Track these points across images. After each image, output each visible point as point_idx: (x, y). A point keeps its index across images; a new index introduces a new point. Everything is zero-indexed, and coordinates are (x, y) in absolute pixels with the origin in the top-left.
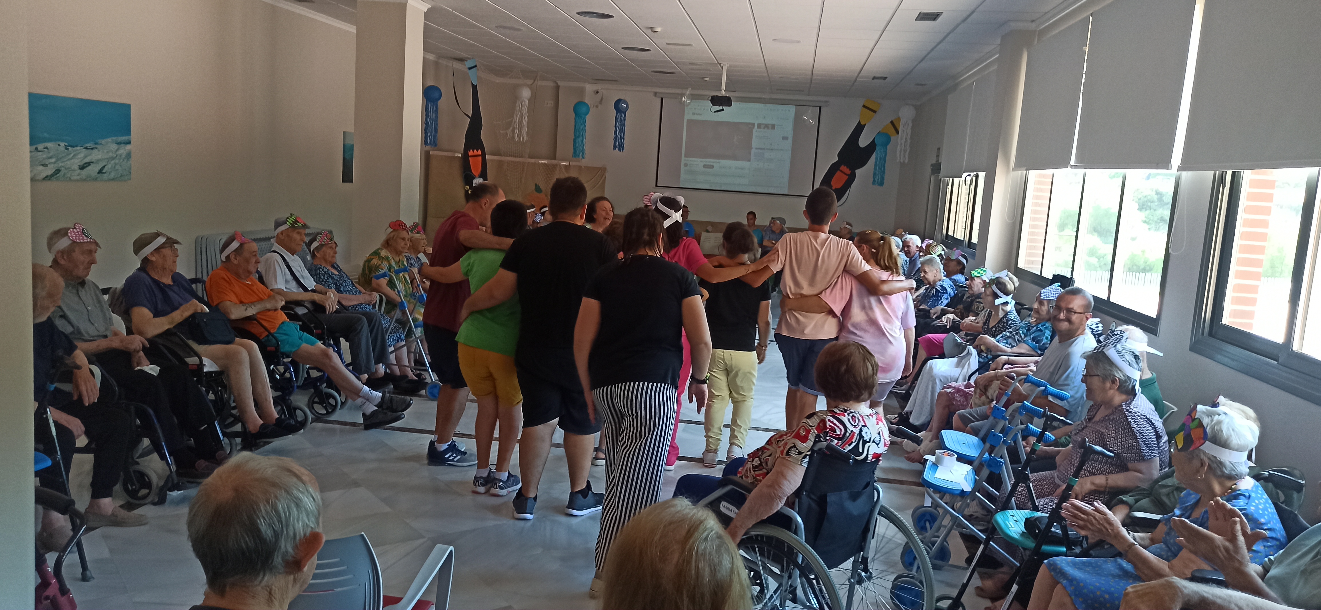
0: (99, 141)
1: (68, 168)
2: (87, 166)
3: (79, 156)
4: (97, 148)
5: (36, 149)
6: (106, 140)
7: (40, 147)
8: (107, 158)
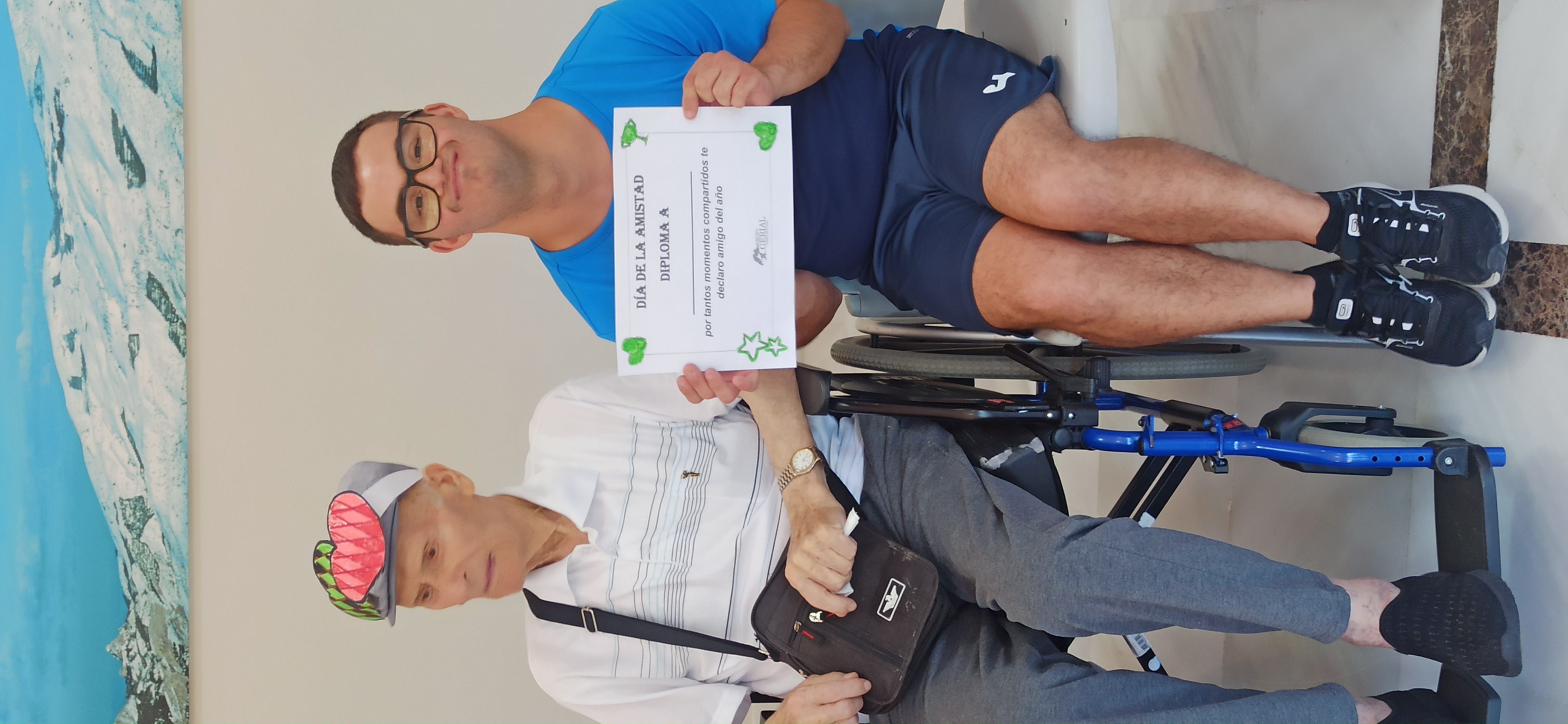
1: (141, 240)
2: (131, 146)
3: (94, 185)
4: (57, 93)
5: (76, 383)
6: (21, 41)
7: (68, 366)
8: (96, 38)
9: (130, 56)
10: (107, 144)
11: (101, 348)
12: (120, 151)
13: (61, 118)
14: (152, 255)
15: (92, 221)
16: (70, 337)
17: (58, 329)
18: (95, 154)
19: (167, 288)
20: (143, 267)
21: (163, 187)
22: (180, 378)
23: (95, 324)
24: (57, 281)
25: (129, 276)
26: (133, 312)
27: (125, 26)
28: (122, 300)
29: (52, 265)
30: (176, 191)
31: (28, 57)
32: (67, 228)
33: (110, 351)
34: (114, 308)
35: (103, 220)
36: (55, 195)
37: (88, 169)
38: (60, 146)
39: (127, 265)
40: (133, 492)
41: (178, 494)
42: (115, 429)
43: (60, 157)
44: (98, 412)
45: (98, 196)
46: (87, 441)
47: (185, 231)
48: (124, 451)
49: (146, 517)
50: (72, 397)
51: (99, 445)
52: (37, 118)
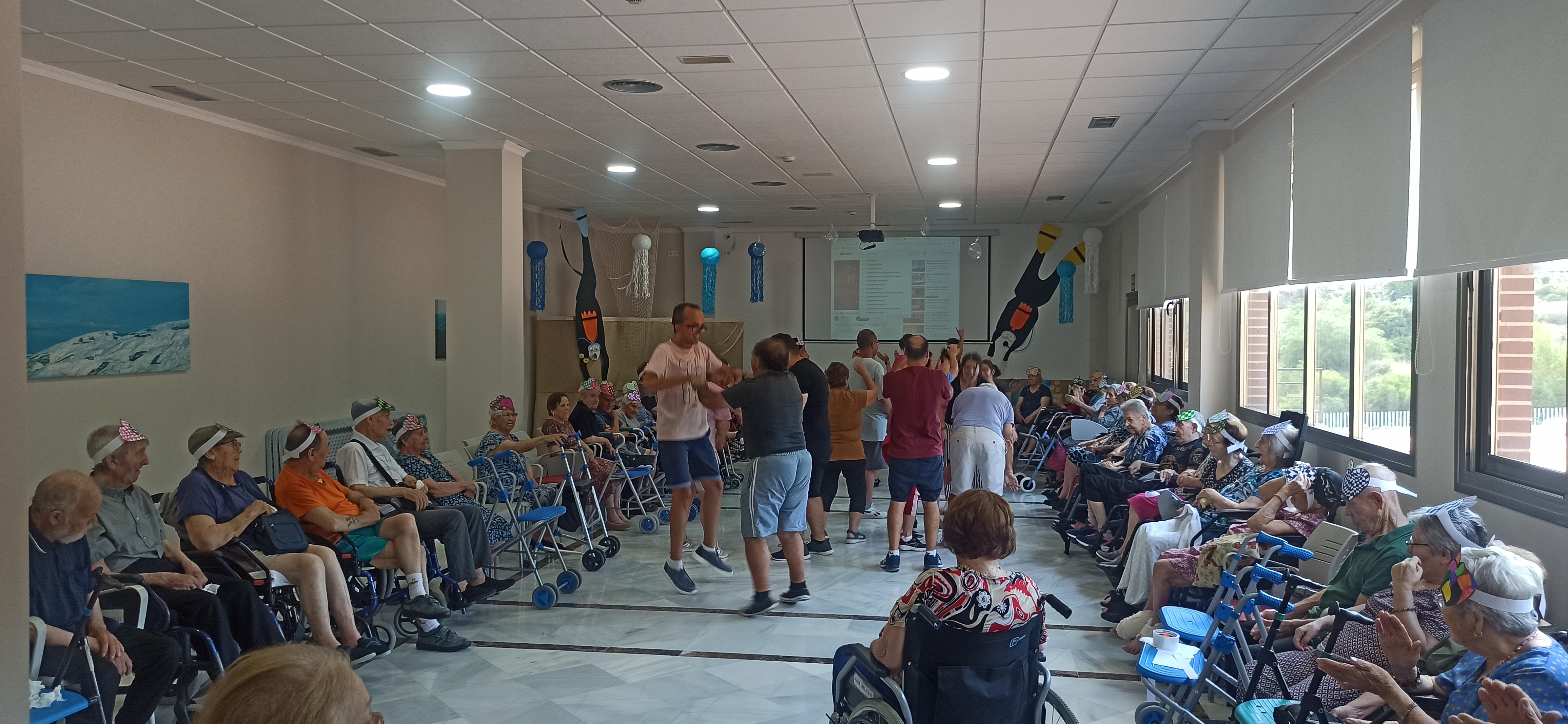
0: (153, 327)
1: (117, 360)
2: (139, 357)
3: (130, 346)
4: (150, 335)
5: (81, 340)
6: (160, 325)
7: (86, 337)
8: (162, 346)
9: (158, 356)
10: (138, 350)
11: (90, 348)
12: (138, 353)
13: (144, 336)
14: (113, 364)
15: (122, 344)
16: (92, 338)
17: (95, 334)
18: (137, 346)
19: (106, 368)
20: (111, 361)
21: (130, 367)
22: (82, 374)
23: (97, 345)
24: (107, 334)
25: (108, 356)
26: (99, 358)
27: (165, 355)
28: (102, 354)
29: (111, 333)
30: (128, 370)
31: (157, 327)
32: (119, 338)
33: (90, 351)
34: (100, 352)
35: (121, 348)
36: (127, 334)
37: (133, 344)
38: (138, 336)
39: (110, 356)
40: (52, 359)
41: (50, 374)
42: (69, 353)
43: (136, 336)
44: (74, 347)
45: (127, 347)
46: (66, 344)
47: (120, 375)
48: (62, 355)
49: (44, 363)
50: (77, 339)
51: (64, 347)
52: (144, 329)
